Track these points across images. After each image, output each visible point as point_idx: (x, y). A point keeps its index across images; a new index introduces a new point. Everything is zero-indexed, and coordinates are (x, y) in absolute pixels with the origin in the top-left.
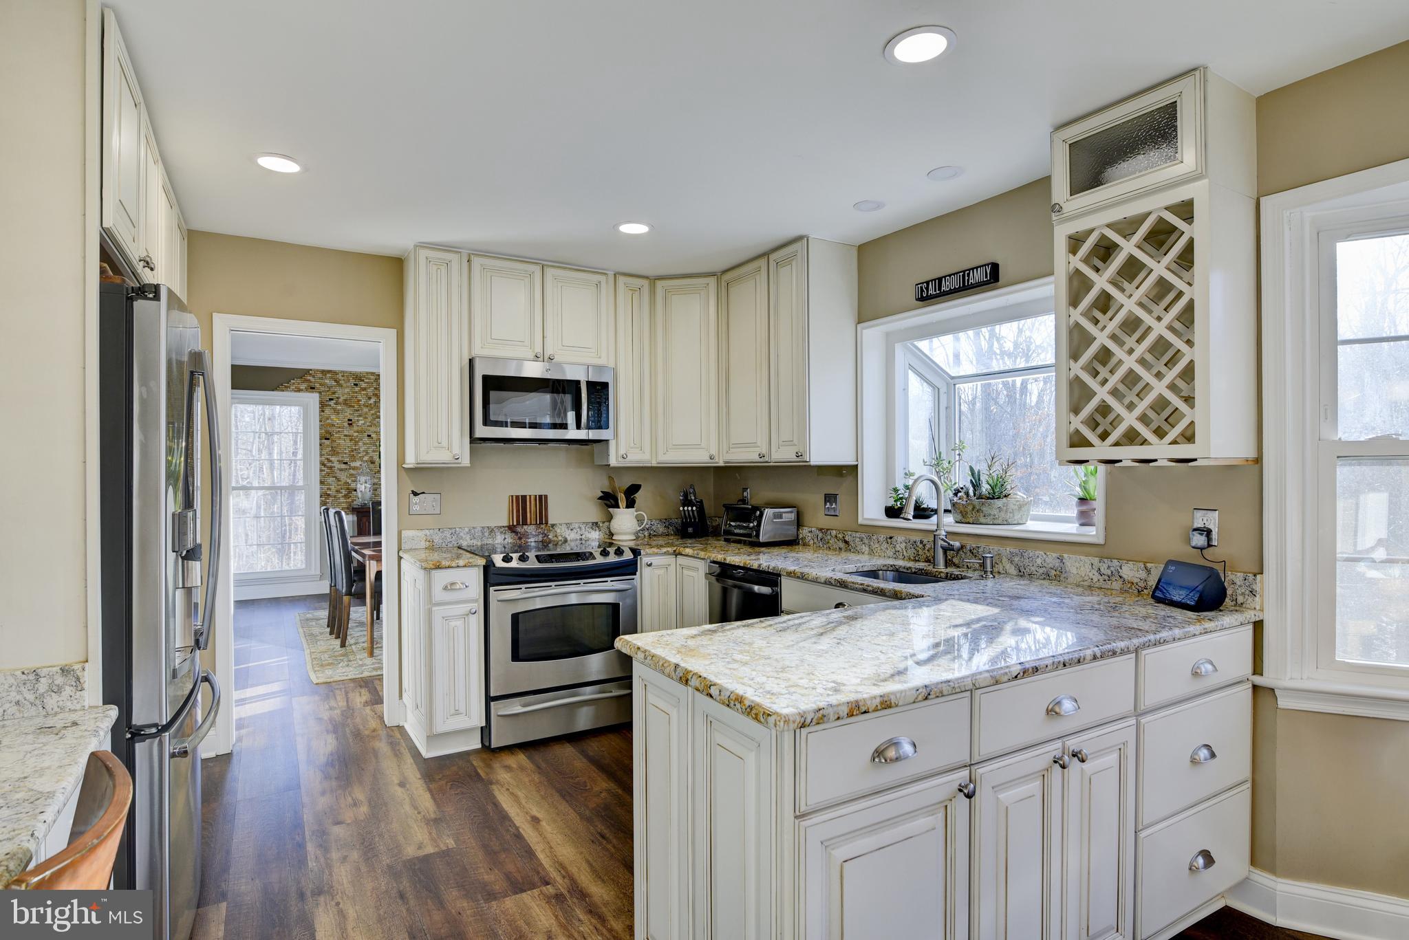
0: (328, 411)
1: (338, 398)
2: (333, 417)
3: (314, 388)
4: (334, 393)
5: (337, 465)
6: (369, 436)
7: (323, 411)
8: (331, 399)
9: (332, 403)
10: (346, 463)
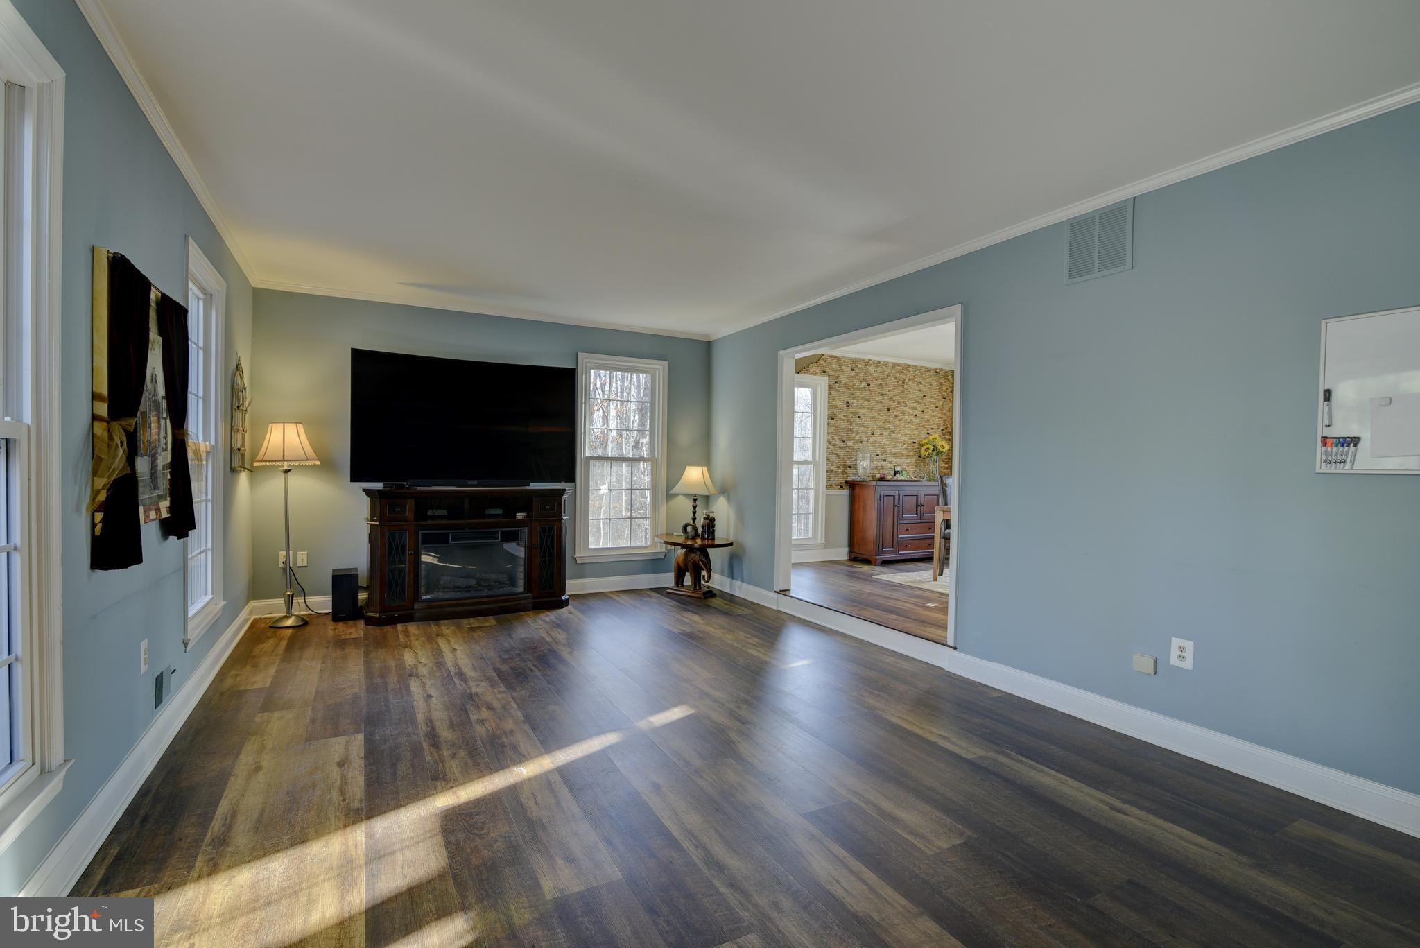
0: (833, 393)
1: (840, 382)
2: (837, 399)
3: (824, 372)
4: (838, 377)
5: (838, 444)
6: (860, 417)
7: (830, 393)
8: (836, 383)
9: (837, 386)
10: (844, 442)
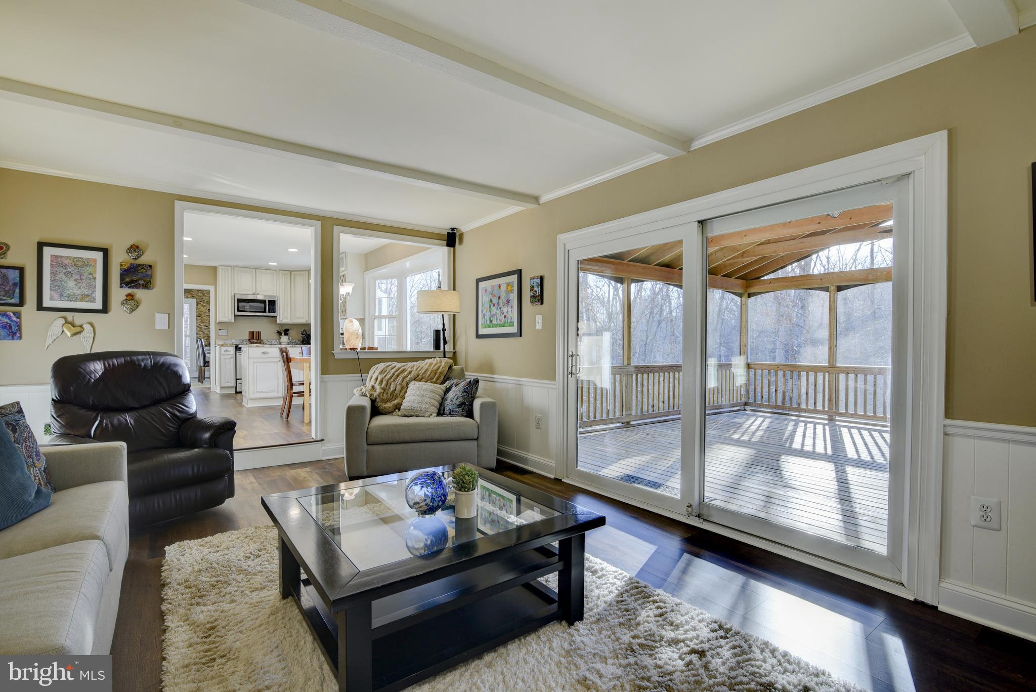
0: (199, 306)
2: (202, 308)
4: (202, 299)
5: (203, 327)
9: (201, 303)
